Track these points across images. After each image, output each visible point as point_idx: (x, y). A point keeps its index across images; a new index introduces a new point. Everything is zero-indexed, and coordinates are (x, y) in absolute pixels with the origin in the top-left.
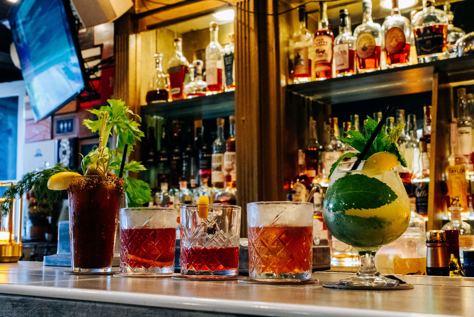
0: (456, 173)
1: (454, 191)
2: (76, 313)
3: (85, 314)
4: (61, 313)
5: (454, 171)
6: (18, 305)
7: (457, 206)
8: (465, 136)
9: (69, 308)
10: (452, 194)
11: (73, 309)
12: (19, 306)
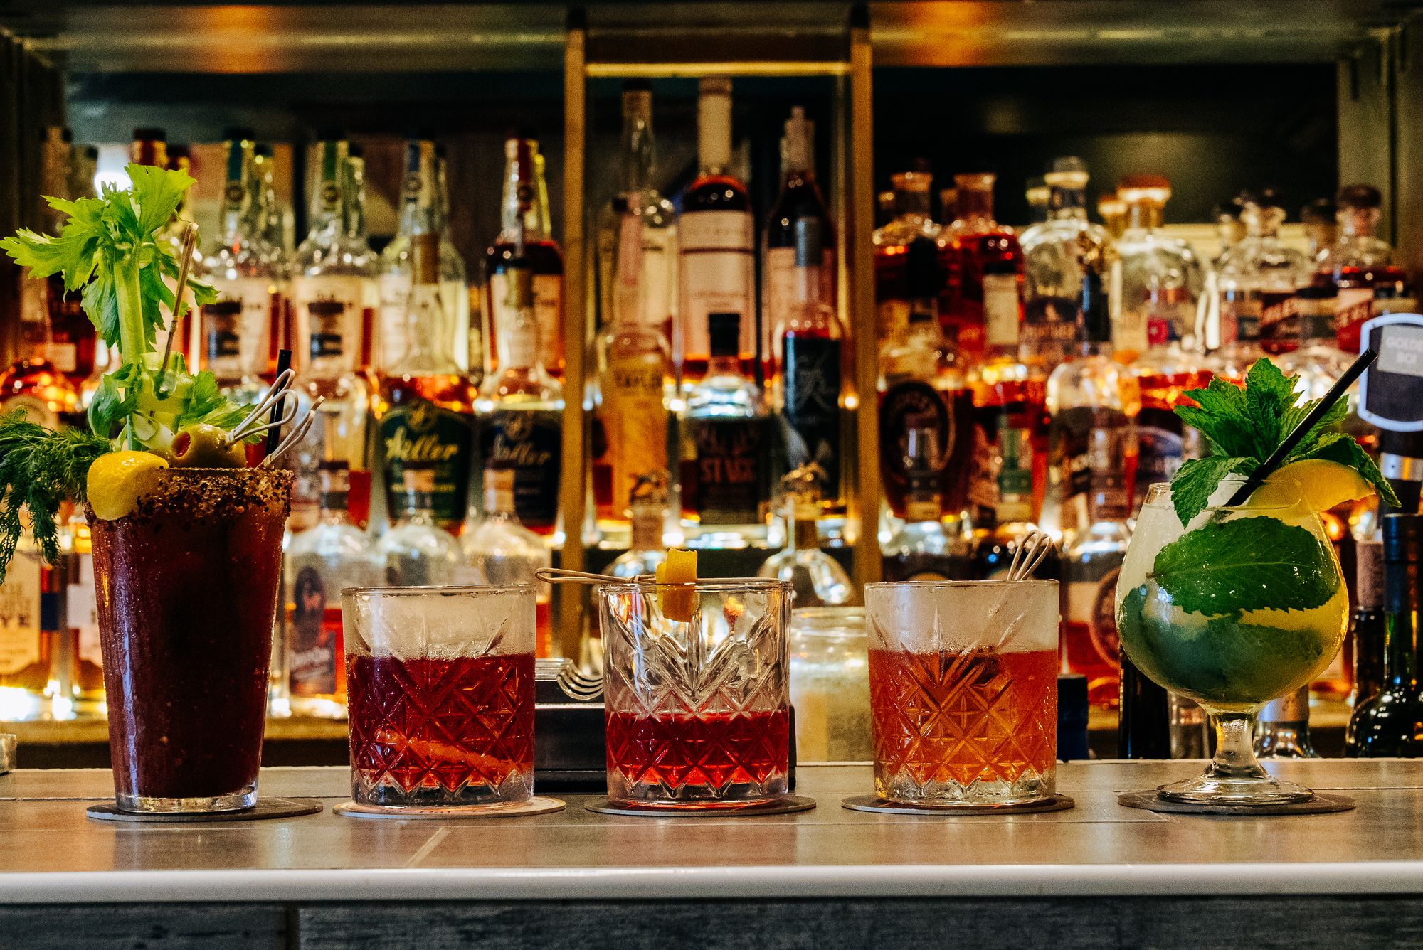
0: (640, 389)
1: (629, 449)
2: (766, 937)
3: (804, 937)
4: (701, 940)
5: (632, 382)
6: (490, 932)
7: (651, 503)
8: (651, 259)
9: (735, 923)
10: (622, 458)
11: (754, 925)
12: (498, 934)
